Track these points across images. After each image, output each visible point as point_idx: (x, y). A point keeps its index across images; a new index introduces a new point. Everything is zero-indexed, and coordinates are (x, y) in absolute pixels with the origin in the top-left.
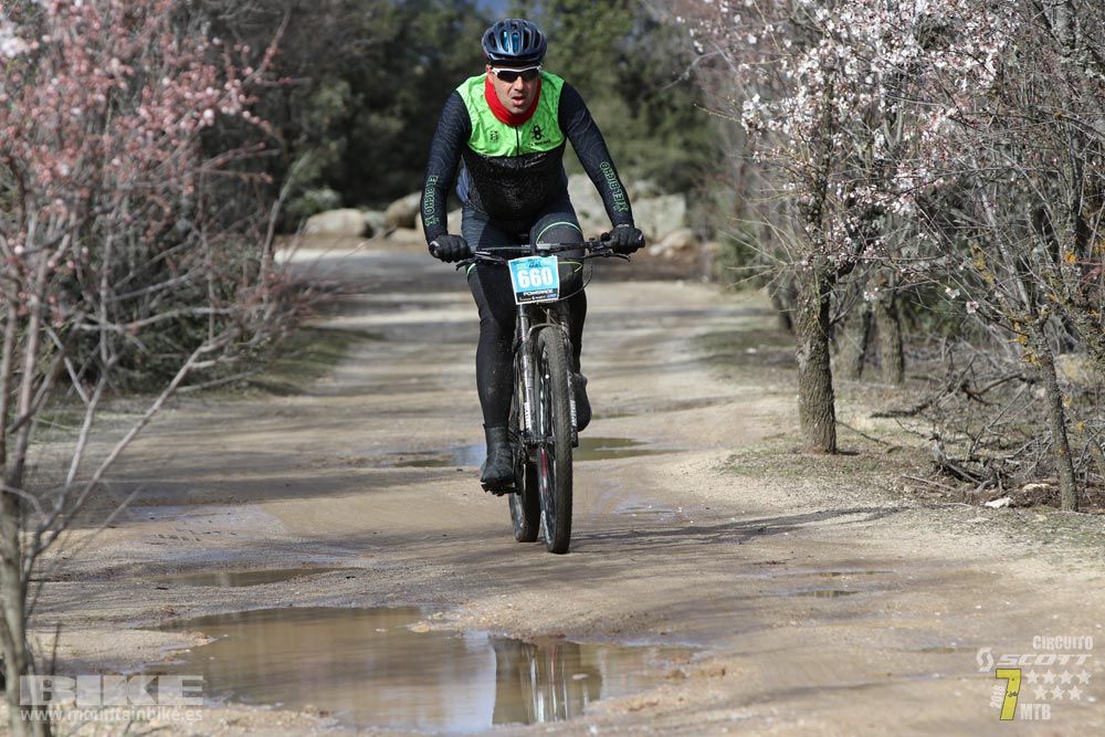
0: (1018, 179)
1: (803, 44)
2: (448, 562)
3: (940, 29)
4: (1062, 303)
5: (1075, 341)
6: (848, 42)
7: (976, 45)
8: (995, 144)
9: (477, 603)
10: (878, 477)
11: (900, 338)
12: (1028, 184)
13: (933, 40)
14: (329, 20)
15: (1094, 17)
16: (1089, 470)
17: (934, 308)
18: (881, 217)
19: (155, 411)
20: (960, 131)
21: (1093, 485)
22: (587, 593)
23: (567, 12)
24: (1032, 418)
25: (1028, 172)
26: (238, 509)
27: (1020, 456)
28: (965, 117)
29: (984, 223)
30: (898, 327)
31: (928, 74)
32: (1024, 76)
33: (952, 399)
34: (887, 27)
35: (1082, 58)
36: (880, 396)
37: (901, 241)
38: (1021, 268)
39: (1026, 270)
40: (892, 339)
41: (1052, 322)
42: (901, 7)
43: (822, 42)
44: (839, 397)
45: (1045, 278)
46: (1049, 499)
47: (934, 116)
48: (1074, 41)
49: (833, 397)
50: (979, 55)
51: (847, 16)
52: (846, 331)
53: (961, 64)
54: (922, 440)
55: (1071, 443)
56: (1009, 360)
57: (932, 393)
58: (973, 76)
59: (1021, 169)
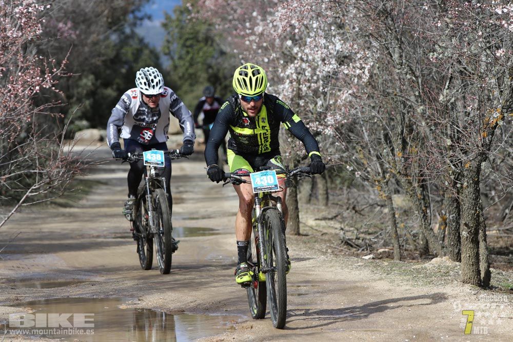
0: (378, 121)
1: (287, 62)
2: (135, 279)
3: (345, 57)
4: (396, 173)
5: (400, 189)
6: (307, 61)
7: (361, 64)
8: (369, 106)
9: (147, 297)
10: (317, 246)
11: (327, 187)
12: (382, 123)
13: (343, 61)
14: (87, 49)
15: (411, 53)
16: (406, 244)
17: (341, 175)
18: (320, 136)
19: (13, 213)
20: (354, 99)
21: (407, 250)
22: (194, 293)
23: (187, 47)
24: (382, 221)
25: (382, 118)
26: (46, 255)
27: (377, 237)
28: (356, 94)
29: (363, 138)
30: (326, 182)
31: (340, 76)
32: (381, 77)
33: (349, 213)
34: (324, 55)
35: (405, 70)
36: (318, 211)
37: (328, 146)
38: (378, 158)
39: (380, 159)
40: (323, 188)
41: (391, 181)
42: (329, 47)
43: (296, 62)
44: (302, 211)
45: (389, 163)
46: (389, 256)
47: (343, 94)
48: (402, 63)
49: (298, 212)
50: (362, 68)
51: (307, 51)
52: (305, 184)
53: (354, 72)
54: (336, 230)
55: (398, 232)
56: (372, 197)
57: (340, 210)
58: (360, 77)
59: (379, 116)
